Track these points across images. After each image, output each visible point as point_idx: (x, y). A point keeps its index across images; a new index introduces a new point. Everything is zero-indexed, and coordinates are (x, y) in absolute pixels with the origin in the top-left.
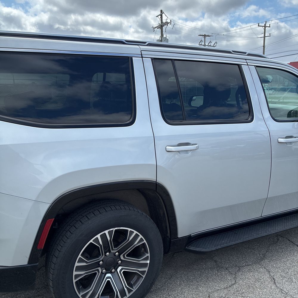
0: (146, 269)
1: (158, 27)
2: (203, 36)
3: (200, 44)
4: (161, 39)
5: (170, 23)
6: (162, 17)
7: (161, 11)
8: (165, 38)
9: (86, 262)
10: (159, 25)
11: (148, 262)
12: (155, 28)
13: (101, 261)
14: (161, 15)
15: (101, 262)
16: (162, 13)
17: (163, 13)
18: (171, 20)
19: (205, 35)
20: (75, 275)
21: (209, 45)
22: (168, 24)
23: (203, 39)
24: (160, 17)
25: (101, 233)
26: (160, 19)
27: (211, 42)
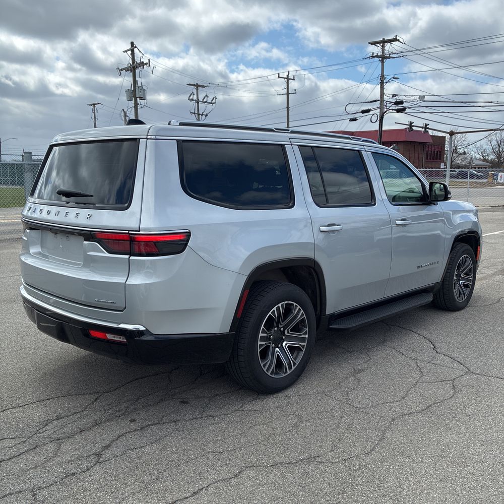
0: (305, 344)
1: (127, 69)
2: (194, 85)
3: (191, 98)
4: (132, 89)
5: (148, 65)
6: (133, 54)
7: (132, 44)
8: (140, 88)
9: (267, 334)
10: (129, 65)
11: (307, 336)
12: (122, 70)
13: (271, 335)
14: (132, 51)
15: (271, 337)
16: (133, 48)
17: (136, 47)
18: (149, 60)
19: (197, 84)
20: (260, 345)
21: (205, 100)
22: (145, 66)
23: (195, 92)
24: (130, 52)
25: (277, 306)
26: (131, 56)
27: (207, 96)
